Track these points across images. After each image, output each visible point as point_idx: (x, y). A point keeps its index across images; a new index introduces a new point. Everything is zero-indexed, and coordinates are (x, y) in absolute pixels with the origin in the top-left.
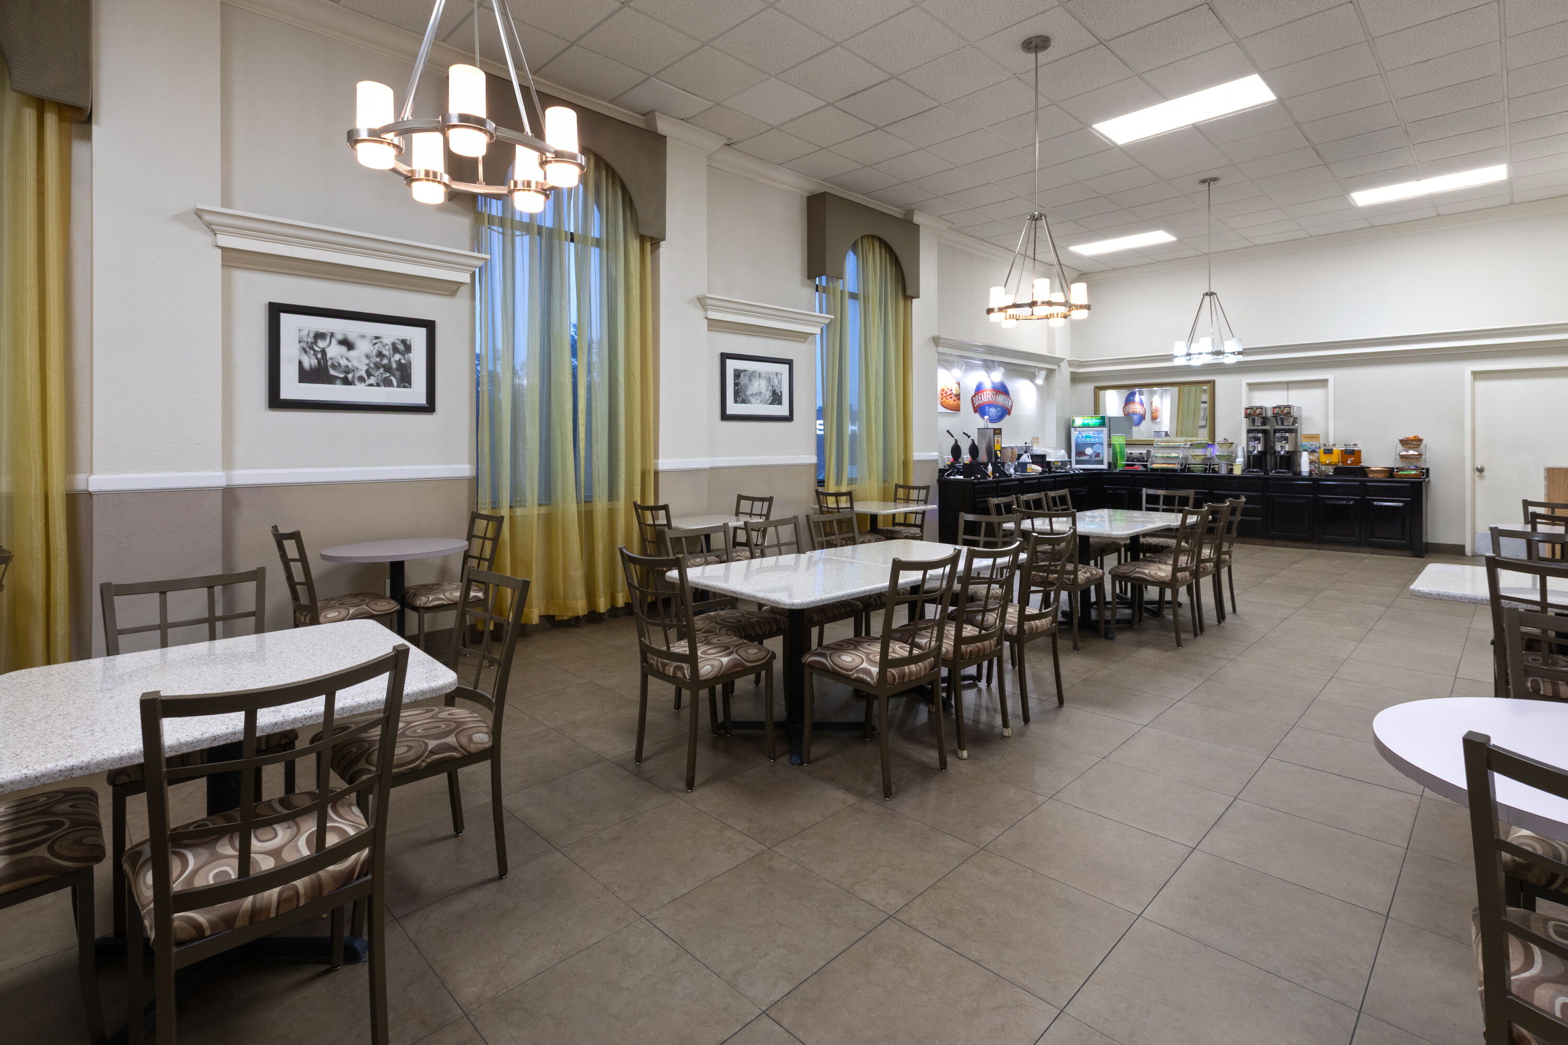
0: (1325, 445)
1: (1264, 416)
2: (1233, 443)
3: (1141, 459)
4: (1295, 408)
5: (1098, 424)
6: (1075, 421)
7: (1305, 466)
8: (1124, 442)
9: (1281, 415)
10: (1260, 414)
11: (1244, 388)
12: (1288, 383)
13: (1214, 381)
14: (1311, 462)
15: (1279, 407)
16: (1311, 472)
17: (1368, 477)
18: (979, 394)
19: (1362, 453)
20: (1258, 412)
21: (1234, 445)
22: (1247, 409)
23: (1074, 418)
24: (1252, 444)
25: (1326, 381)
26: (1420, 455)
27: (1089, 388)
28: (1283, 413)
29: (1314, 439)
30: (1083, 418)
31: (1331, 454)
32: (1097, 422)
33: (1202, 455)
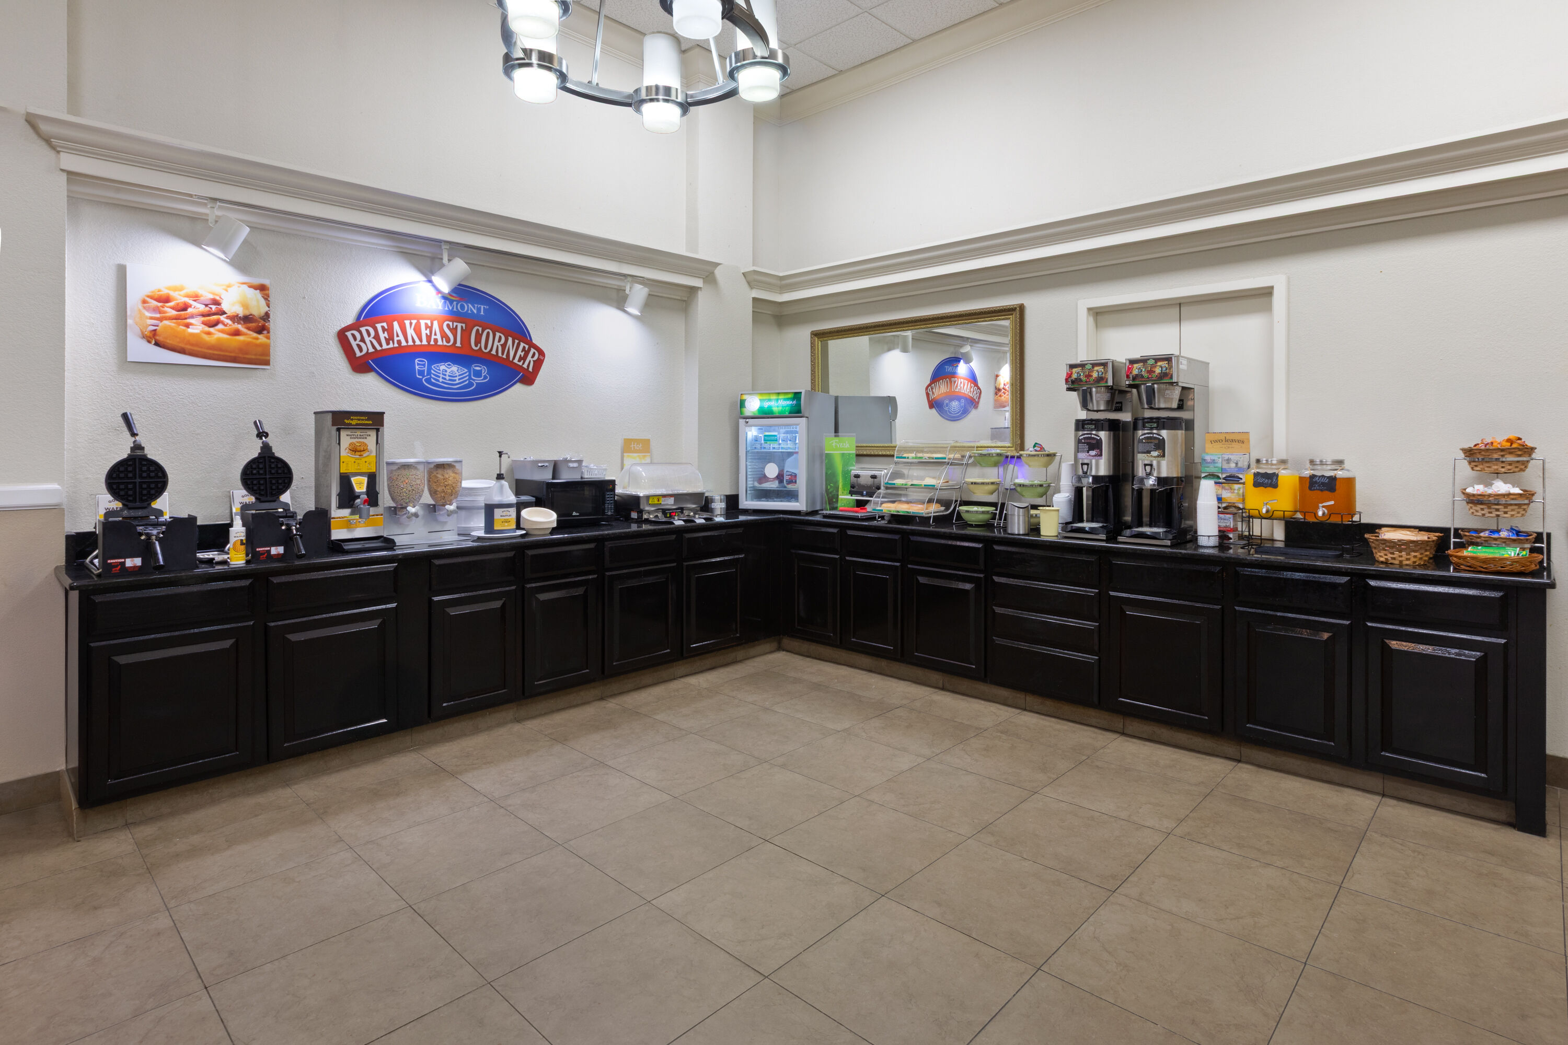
0: (1258, 461)
1: (1110, 383)
2: (1054, 455)
3: (874, 489)
4: (1184, 362)
5: (788, 409)
6: (747, 404)
8: (854, 451)
9: (1149, 379)
10: (1100, 379)
11: (1084, 321)
12: (1179, 304)
13: (1022, 308)
14: (1225, 508)
15: (1144, 361)
16: (1223, 535)
17: (1374, 561)
19: (1359, 487)
20: (1095, 375)
21: (1057, 458)
22: (1072, 366)
23: (744, 397)
24: (1083, 456)
25: (1267, 293)
26: (1528, 495)
27: (801, 336)
28: (1154, 375)
29: (1234, 444)
30: (761, 398)
31: (1275, 486)
32: (787, 406)
33: (988, 484)
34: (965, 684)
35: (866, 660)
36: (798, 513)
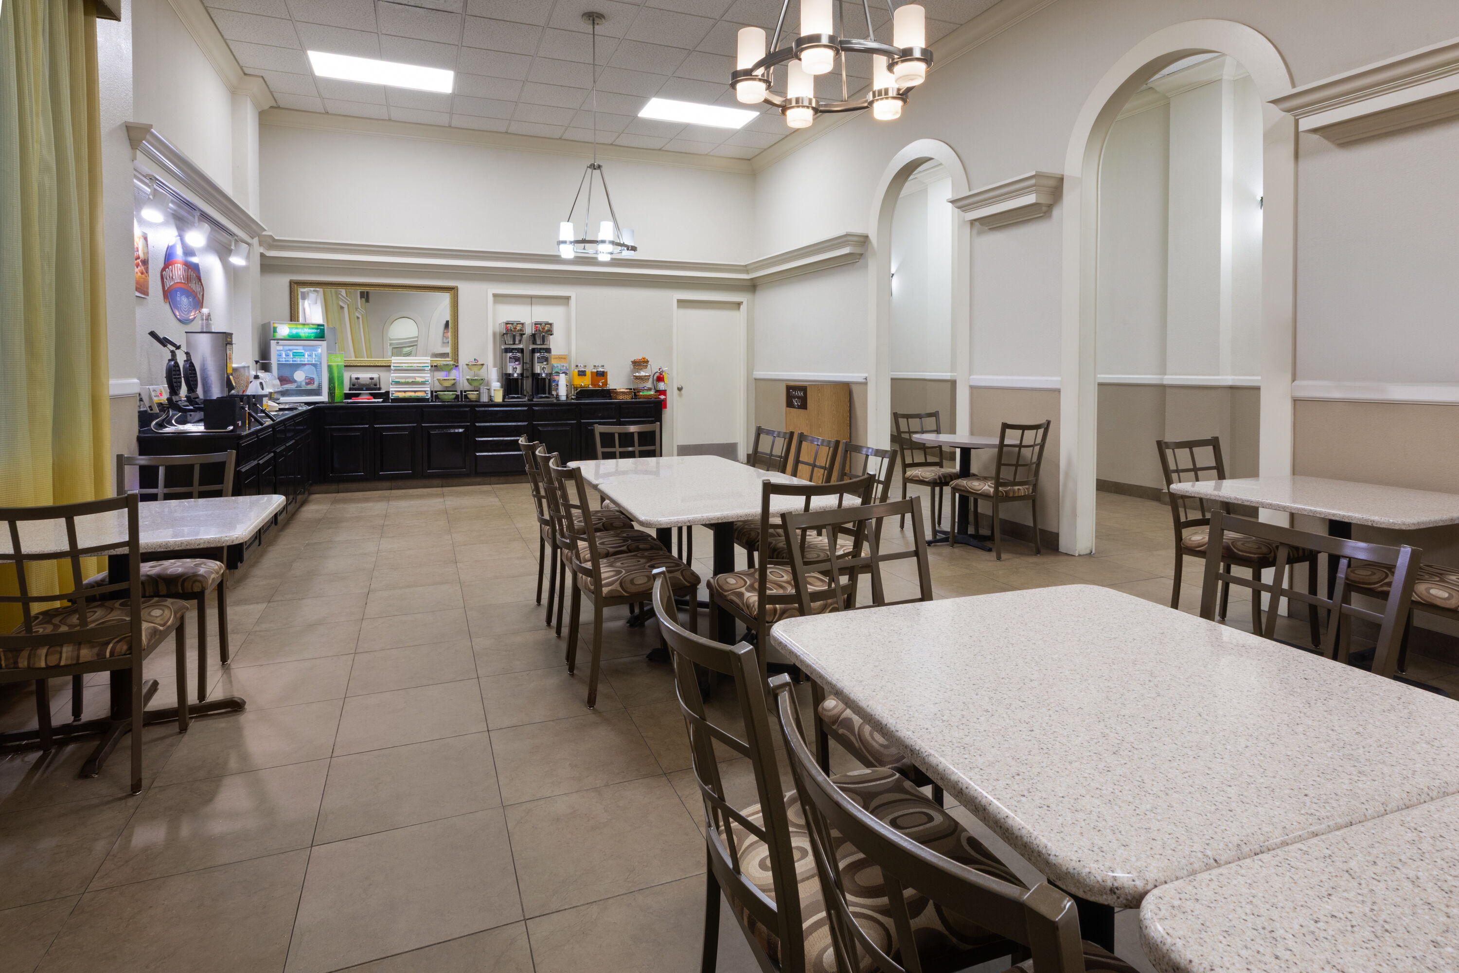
0: (577, 365)
2: (483, 365)
3: (372, 386)
5: (313, 335)
6: (278, 330)
7: (562, 392)
8: (343, 364)
9: (540, 332)
10: (520, 330)
11: (491, 299)
12: (531, 297)
13: (456, 288)
14: (568, 386)
15: (539, 324)
16: (568, 396)
18: (170, 267)
19: (608, 375)
20: (518, 328)
21: (484, 367)
23: (276, 325)
24: (512, 365)
25: (568, 298)
26: (649, 376)
27: (282, 281)
28: (545, 330)
29: (562, 360)
30: (289, 326)
31: (585, 375)
32: (312, 333)
33: (451, 379)
34: (467, 480)
35: (387, 484)
36: (323, 403)
